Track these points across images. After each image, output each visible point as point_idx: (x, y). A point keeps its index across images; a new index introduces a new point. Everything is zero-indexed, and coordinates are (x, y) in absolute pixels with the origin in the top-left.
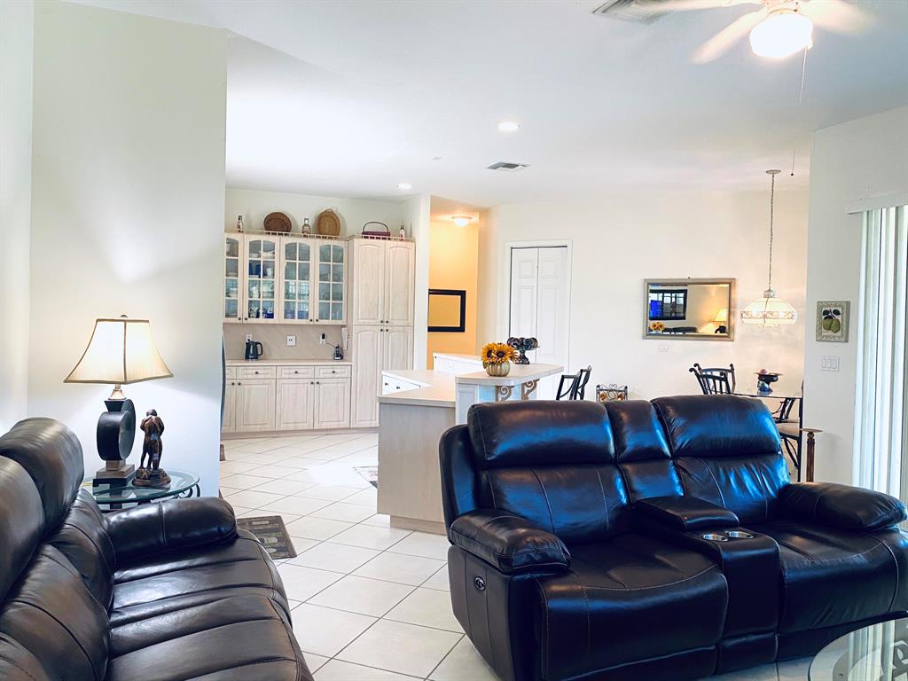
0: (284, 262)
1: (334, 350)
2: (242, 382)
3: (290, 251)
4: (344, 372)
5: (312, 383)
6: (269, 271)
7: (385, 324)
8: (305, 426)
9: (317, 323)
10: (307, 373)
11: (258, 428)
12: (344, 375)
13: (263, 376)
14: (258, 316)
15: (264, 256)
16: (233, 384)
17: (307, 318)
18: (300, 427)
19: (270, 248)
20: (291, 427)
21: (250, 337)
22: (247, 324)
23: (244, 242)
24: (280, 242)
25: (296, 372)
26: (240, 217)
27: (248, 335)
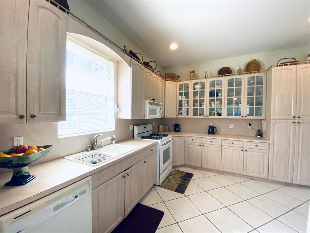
0: (227, 88)
1: (256, 132)
2: (204, 145)
3: (230, 83)
4: (264, 146)
5: (242, 150)
6: (220, 94)
7: (297, 118)
8: (238, 172)
9: (246, 118)
10: (239, 144)
11: (212, 168)
12: (264, 148)
13: (214, 143)
14: (214, 115)
15: (217, 88)
16: (200, 145)
17: (240, 115)
18: (235, 171)
19: (220, 84)
20: (230, 171)
21: (211, 124)
22: (208, 118)
23: (207, 82)
24: (225, 80)
25: (233, 144)
26: (206, 72)
27: (210, 123)
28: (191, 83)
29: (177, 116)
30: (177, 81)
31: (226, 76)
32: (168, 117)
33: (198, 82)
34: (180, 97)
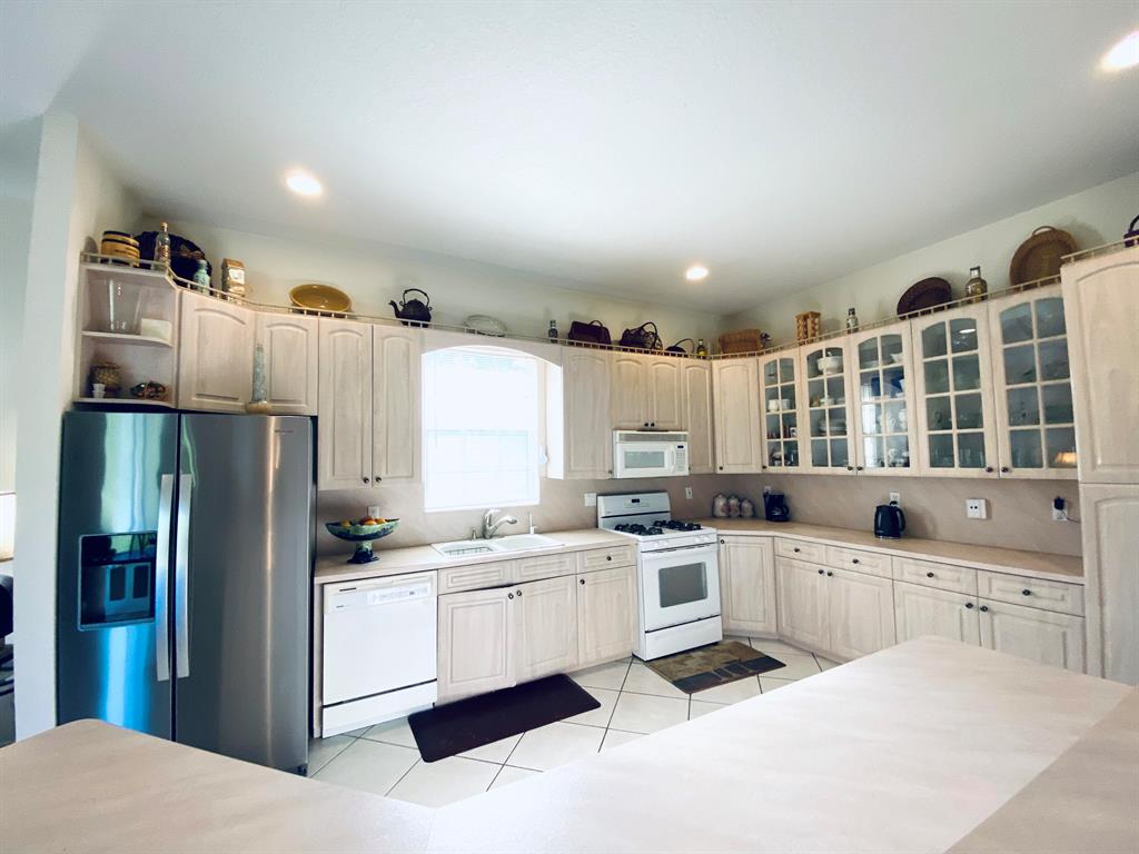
0: (920, 360)
2: (834, 571)
3: (934, 342)
4: (1063, 599)
5: (969, 606)
9: (1006, 476)
10: (957, 581)
12: (1060, 606)
13: (868, 570)
16: (821, 572)
17: (981, 462)
19: (893, 345)
21: (897, 497)
24: (911, 332)
25: (930, 575)
26: (852, 311)
27: (892, 494)
28: (799, 355)
29: (764, 467)
30: (759, 354)
31: (916, 315)
32: (728, 470)
33: (821, 351)
34: (773, 404)
